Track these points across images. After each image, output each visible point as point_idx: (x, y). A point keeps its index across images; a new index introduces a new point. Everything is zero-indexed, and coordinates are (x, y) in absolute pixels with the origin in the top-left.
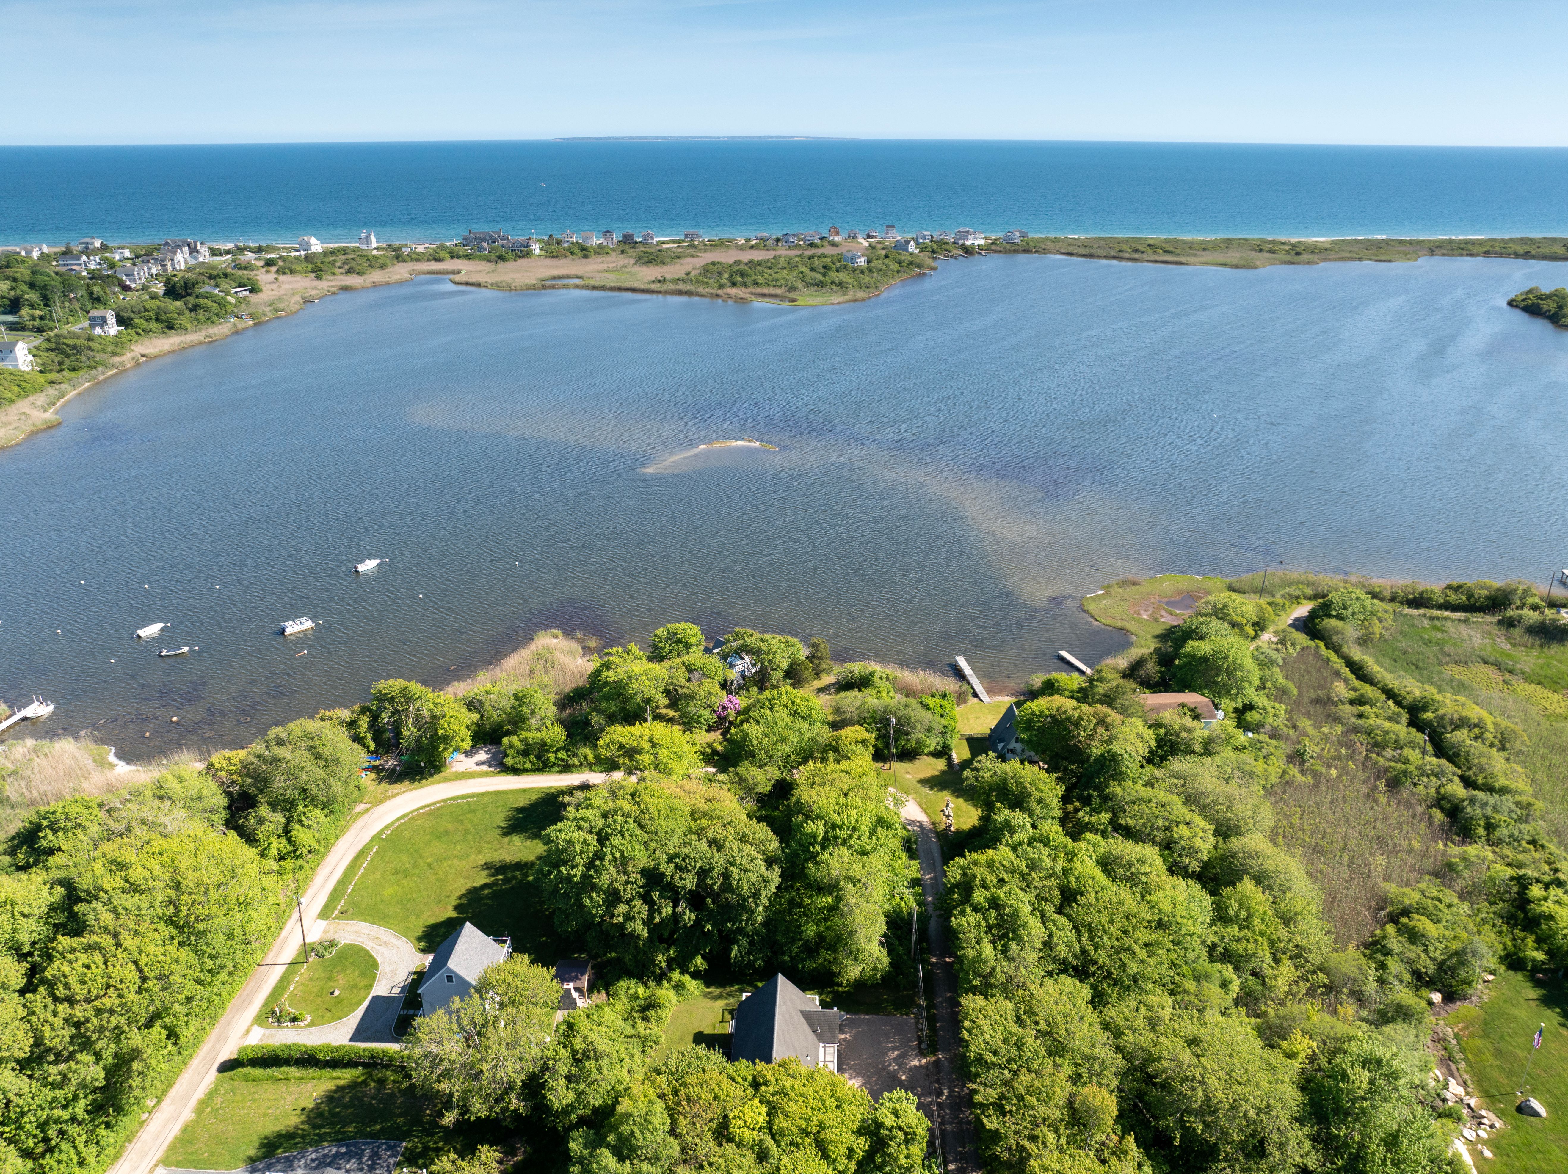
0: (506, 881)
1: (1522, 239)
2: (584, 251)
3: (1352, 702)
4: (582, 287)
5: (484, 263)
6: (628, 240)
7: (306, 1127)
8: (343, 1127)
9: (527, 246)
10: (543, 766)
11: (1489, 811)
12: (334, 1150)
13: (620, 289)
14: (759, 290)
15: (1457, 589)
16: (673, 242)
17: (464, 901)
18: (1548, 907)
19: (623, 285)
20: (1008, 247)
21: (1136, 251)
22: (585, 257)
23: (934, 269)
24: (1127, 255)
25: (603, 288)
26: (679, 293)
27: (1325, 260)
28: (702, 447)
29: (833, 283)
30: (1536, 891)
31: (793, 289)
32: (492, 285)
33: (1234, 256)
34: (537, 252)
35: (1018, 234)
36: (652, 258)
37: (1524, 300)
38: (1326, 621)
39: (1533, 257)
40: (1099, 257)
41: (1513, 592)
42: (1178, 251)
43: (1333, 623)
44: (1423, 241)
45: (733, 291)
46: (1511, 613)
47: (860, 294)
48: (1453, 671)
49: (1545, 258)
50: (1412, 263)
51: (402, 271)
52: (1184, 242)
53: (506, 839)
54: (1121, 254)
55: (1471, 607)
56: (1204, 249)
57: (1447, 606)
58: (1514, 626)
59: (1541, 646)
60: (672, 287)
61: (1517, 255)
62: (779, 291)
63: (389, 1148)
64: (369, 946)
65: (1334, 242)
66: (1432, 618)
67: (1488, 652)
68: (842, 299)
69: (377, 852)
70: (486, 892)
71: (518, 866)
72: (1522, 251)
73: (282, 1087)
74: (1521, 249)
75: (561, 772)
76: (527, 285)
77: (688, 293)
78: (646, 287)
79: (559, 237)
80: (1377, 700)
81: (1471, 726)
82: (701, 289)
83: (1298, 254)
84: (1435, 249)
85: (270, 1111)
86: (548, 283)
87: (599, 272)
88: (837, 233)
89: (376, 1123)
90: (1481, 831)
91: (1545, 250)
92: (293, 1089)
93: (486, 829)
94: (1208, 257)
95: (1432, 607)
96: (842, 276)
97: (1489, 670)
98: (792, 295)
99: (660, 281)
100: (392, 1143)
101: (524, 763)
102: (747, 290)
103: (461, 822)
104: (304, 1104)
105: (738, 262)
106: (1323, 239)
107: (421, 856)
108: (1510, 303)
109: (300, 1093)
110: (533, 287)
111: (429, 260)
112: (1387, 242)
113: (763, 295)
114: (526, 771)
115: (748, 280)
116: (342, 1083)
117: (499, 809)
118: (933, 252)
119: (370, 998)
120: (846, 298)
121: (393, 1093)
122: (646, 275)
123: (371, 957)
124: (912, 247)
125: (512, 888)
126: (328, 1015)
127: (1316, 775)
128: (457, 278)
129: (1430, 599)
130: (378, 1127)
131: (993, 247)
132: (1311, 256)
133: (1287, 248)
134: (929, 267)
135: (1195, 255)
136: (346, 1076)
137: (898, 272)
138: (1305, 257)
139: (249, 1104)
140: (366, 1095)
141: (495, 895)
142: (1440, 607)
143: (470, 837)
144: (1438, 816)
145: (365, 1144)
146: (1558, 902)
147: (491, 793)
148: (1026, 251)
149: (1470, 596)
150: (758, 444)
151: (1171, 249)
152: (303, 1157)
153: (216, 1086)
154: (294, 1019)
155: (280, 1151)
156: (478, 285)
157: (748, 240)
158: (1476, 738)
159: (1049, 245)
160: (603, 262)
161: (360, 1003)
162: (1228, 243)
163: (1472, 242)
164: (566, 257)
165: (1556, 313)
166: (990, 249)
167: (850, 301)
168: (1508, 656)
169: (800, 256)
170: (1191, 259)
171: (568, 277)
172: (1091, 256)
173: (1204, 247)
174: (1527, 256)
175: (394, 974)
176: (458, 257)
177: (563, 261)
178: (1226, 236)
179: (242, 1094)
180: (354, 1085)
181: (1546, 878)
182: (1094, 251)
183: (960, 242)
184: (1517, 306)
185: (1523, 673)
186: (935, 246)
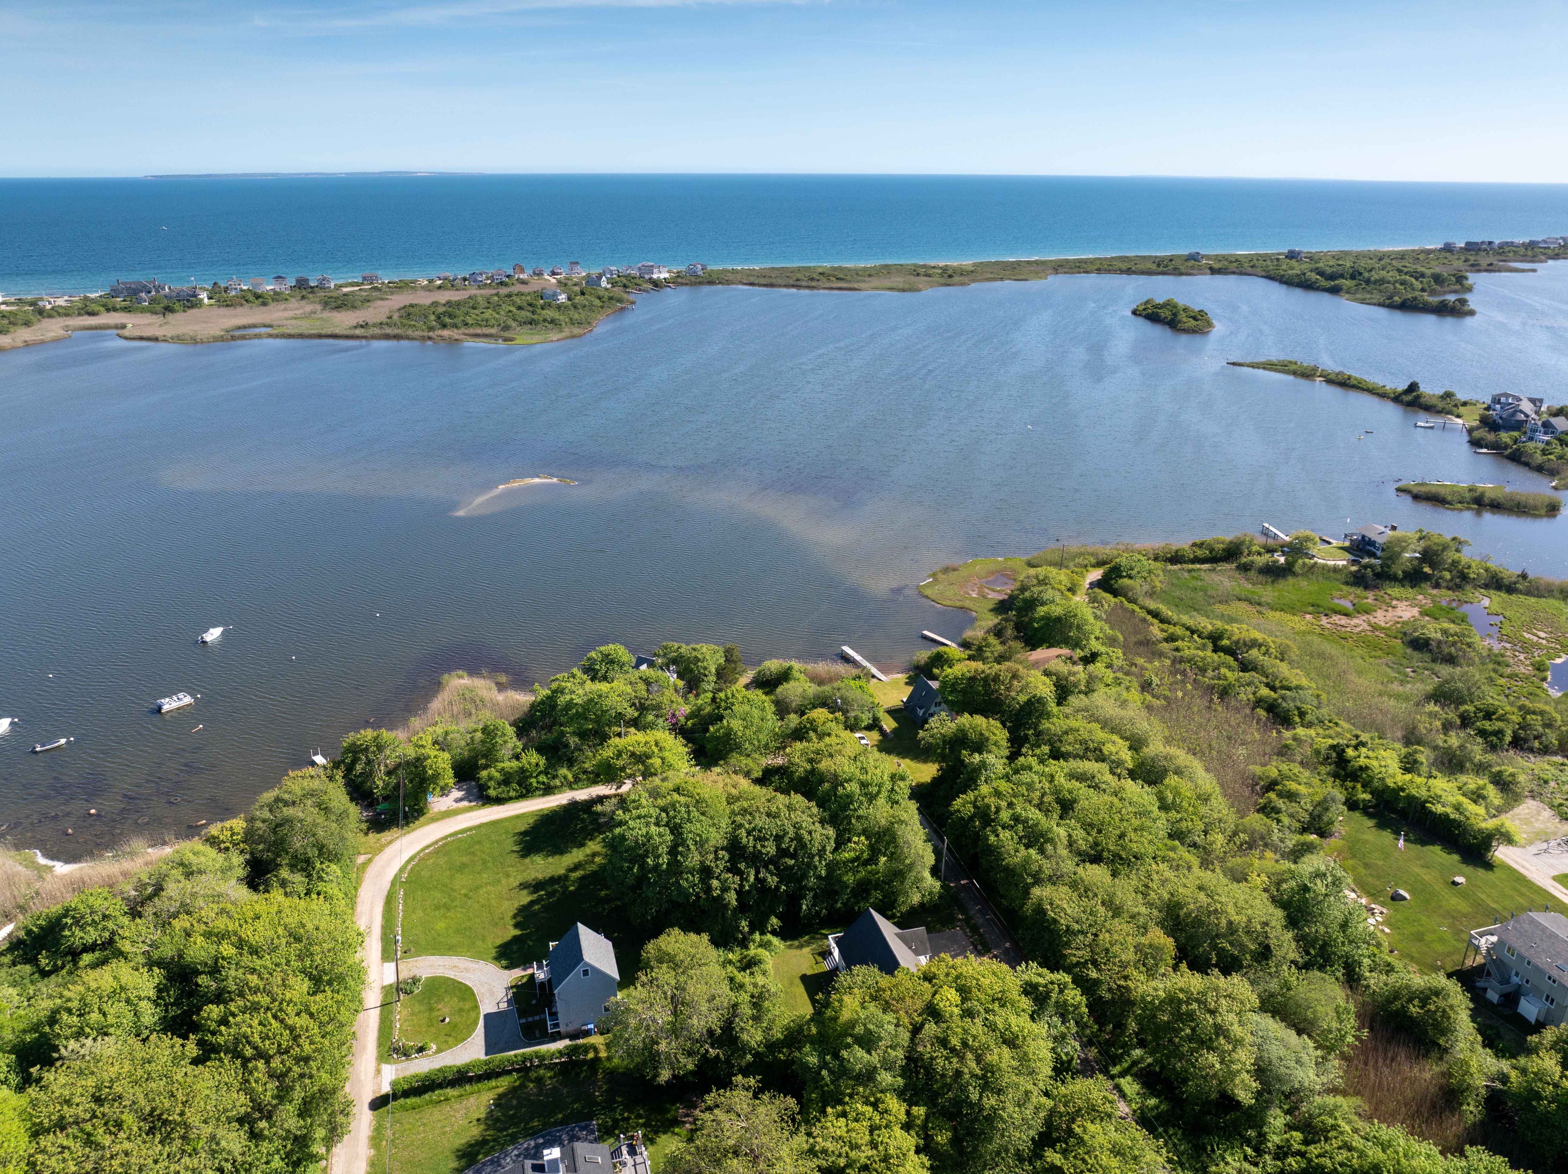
0: (550, 895)
1: (1120, 257)
2: (261, 299)
3: (1167, 640)
4: (277, 336)
5: (148, 315)
6: (302, 284)
7: (492, 1132)
8: (527, 1123)
9: (195, 296)
10: (526, 793)
11: (1299, 704)
12: (532, 1143)
13: (320, 336)
14: (471, 331)
15: (1201, 545)
16: (352, 284)
17: (519, 919)
18: (1362, 761)
19: (324, 332)
20: (693, 279)
21: (812, 279)
22: (264, 304)
23: (633, 303)
24: (804, 284)
25: (301, 336)
26: (387, 337)
27: (974, 281)
28: (501, 487)
29: (545, 320)
30: (1350, 752)
31: (506, 328)
32: (172, 338)
33: (898, 280)
34: (206, 301)
35: (699, 267)
36: (341, 303)
37: (1144, 309)
38: (1120, 581)
39: (1134, 273)
40: (780, 286)
41: (1242, 543)
42: (848, 278)
43: (1126, 581)
44: (1046, 261)
45: (446, 333)
46: (1244, 560)
47: (576, 331)
48: (1220, 608)
49: (1143, 273)
50: (1044, 281)
51: (54, 327)
52: (849, 269)
53: (527, 860)
54: (799, 283)
55: (1214, 558)
56: (870, 276)
57: (1196, 560)
58: (1249, 570)
59: (1273, 582)
60: (377, 331)
61: (1121, 272)
62: (492, 331)
63: (582, 1129)
64: (451, 975)
65: (974, 265)
66: (1190, 571)
67: (1237, 591)
68: (560, 336)
69: (405, 894)
70: (536, 907)
71: (553, 880)
72: (1124, 268)
73: (446, 1108)
74: (1124, 266)
75: (544, 795)
76: (214, 337)
77: (397, 337)
78: (349, 332)
79: (223, 285)
80: (1185, 636)
81: (1260, 646)
82: (410, 332)
83: (950, 276)
84: (1059, 267)
85: (447, 1129)
86: (237, 333)
87: (287, 319)
88: (522, 271)
89: (556, 1114)
90: (1297, 719)
91: (1141, 267)
92: (457, 1106)
93: (501, 855)
94: (876, 282)
95: (1185, 562)
96: (549, 313)
97: (1244, 605)
98: (506, 334)
99: (362, 326)
100: (583, 1124)
101: (508, 792)
102: (460, 331)
103: (473, 854)
104: (476, 1116)
105: (435, 304)
106: (967, 262)
107: (455, 891)
108: (1134, 313)
109: (466, 1108)
110: (222, 339)
111: (79, 314)
112: (1018, 263)
113: (477, 336)
114: (510, 799)
115: (458, 321)
116: (501, 1090)
117: (504, 837)
118: (625, 286)
119: (482, 1017)
120: (564, 334)
121: (554, 1087)
122: (344, 320)
123: (461, 983)
124: (604, 283)
125: (559, 899)
126: (450, 1039)
127: (1166, 698)
128: (126, 333)
129: (1184, 556)
130: (560, 1116)
131: (679, 280)
132: (961, 278)
133: (940, 271)
134: (628, 301)
135: (864, 281)
136: (504, 1084)
137: (602, 307)
138: (956, 279)
139: (421, 1128)
140: (530, 1095)
141: (547, 908)
142: (1193, 561)
143: (490, 865)
144: (1261, 713)
145: (559, 1131)
146: (1368, 757)
147: (486, 824)
148: (711, 283)
149: (1212, 550)
150: (555, 480)
151: (841, 276)
152: (506, 1156)
153: (378, 1122)
154: (421, 1050)
155: (480, 1157)
156: (156, 339)
157: (431, 281)
158: (1264, 654)
159: (731, 277)
160: (285, 310)
161: (476, 1023)
162: (887, 270)
163: (1085, 261)
164: (242, 305)
165: (1172, 320)
166: (677, 281)
167: (568, 338)
168: (1253, 592)
169: (497, 294)
170: (862, 285)
171: (254, 326)
172: (772, 285)
173: (870, 273)
174: (1129, 271)
175: (492, 994)
176: (115, 310)
177: (239, 310)
178: (883, 262)
179: (409, 1123)
180: (513, 1091)
181: (1354, 742)
182: (773, 281)
183: (647, 277)
184: (1140, 315)
185: (1268, 604)
186: (624, 281)
